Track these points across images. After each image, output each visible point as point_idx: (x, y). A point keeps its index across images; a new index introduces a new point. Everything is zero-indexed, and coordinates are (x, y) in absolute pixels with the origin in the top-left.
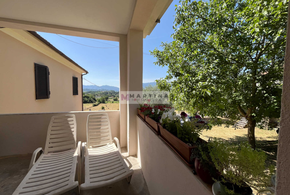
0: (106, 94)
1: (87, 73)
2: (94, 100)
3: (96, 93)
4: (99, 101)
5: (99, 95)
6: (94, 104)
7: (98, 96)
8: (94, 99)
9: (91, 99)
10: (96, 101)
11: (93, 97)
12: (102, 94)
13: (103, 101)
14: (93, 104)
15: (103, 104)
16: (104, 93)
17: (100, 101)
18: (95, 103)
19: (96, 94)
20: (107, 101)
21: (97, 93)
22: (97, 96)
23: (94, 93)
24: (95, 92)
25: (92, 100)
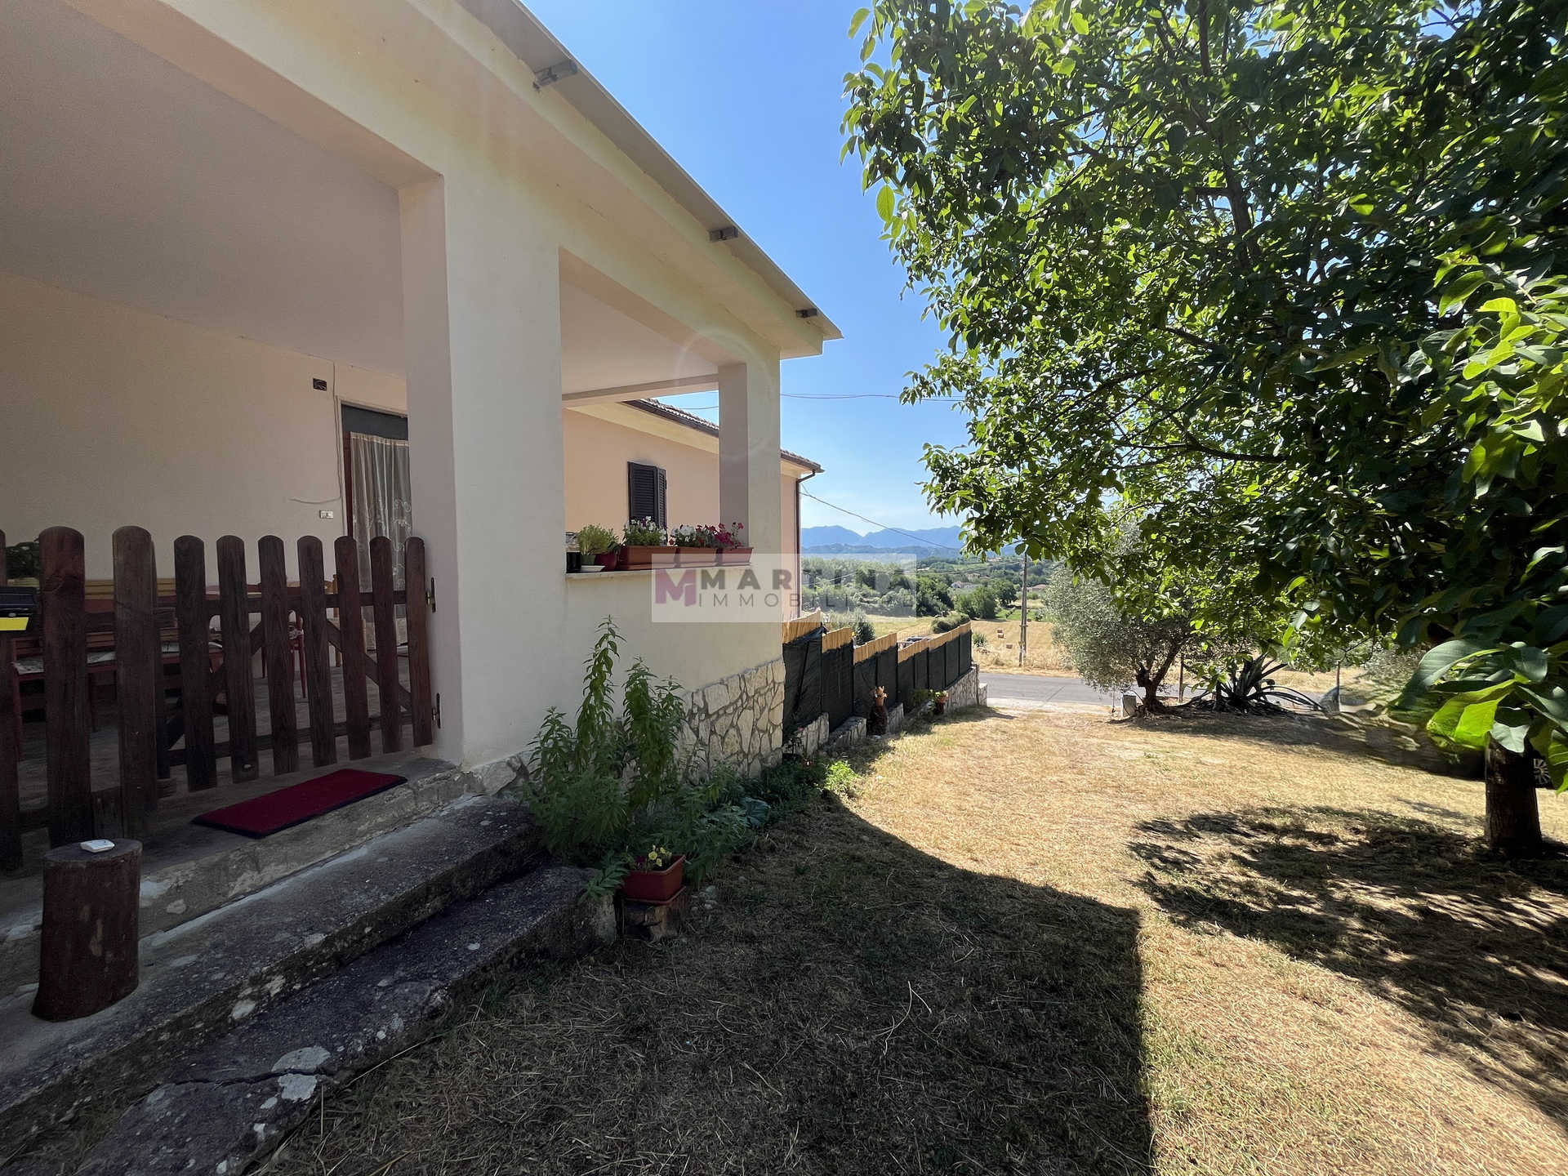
0: (1006, 574)
1: (815, 469)
2: (940, 603)
3: (956, 567)
4: (966, 605)
5: (970, 578)
6: (942, 619)
7: (966, 580)
8: (944, 598)
9: (928, 596)
10: (951, 606)
11: (939, 586)
12: (988, 572)
13: (985, 605)
14: (934, 622)
15: (985, 622)
16: (999, 568)
17: (972, 609)
18: (945, 615)
19: (959, 573)
20: (1008, 607)
21: (962, 568)
22: (959, 583)
23: (947, 565)
24: (955, 563)
25: (934, 600)
